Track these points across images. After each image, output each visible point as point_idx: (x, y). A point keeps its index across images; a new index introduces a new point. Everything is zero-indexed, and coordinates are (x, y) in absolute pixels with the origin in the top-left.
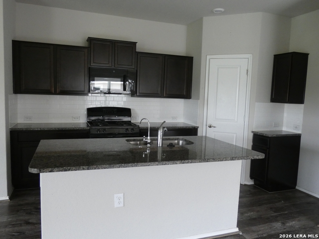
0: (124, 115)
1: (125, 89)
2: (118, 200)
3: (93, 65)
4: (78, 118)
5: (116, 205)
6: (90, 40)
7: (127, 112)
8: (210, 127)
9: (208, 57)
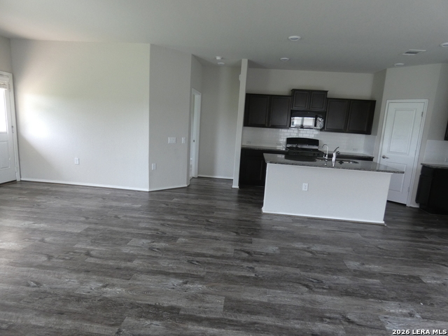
0: (313, 145)
1: (315, 126)
2: (305, 187)
3: (294, 108)
4: (280, 144)
5: (303, 189)
6: (294, 91)
7: (315, 142)
8: (384, 158)
9: (388, 101)
